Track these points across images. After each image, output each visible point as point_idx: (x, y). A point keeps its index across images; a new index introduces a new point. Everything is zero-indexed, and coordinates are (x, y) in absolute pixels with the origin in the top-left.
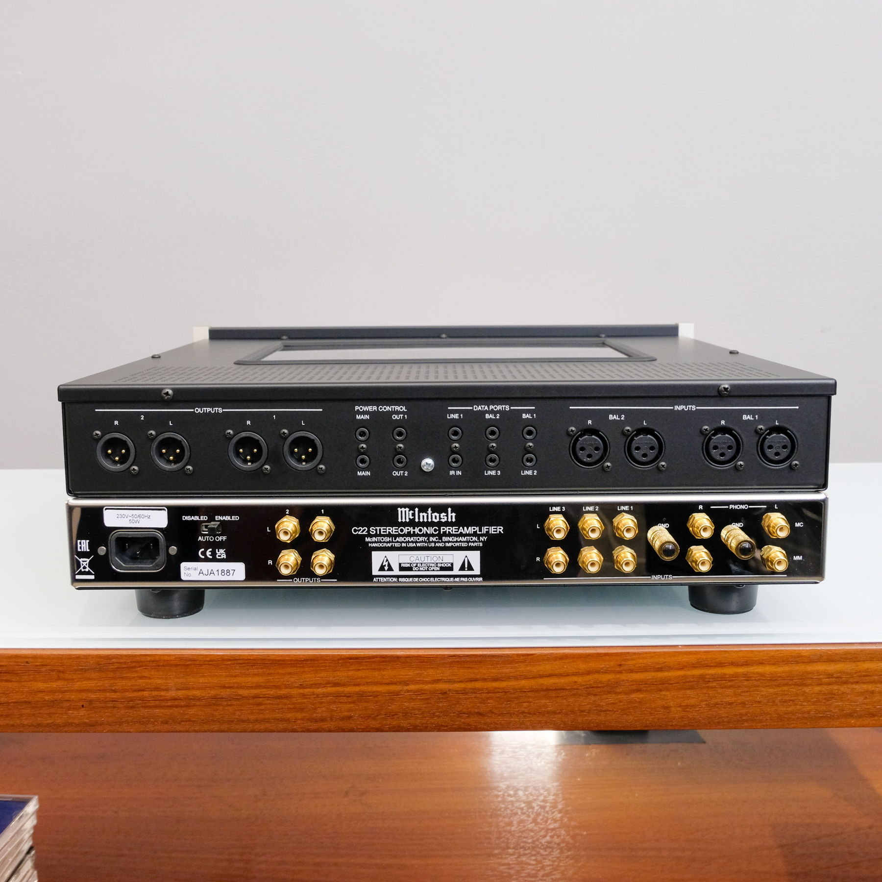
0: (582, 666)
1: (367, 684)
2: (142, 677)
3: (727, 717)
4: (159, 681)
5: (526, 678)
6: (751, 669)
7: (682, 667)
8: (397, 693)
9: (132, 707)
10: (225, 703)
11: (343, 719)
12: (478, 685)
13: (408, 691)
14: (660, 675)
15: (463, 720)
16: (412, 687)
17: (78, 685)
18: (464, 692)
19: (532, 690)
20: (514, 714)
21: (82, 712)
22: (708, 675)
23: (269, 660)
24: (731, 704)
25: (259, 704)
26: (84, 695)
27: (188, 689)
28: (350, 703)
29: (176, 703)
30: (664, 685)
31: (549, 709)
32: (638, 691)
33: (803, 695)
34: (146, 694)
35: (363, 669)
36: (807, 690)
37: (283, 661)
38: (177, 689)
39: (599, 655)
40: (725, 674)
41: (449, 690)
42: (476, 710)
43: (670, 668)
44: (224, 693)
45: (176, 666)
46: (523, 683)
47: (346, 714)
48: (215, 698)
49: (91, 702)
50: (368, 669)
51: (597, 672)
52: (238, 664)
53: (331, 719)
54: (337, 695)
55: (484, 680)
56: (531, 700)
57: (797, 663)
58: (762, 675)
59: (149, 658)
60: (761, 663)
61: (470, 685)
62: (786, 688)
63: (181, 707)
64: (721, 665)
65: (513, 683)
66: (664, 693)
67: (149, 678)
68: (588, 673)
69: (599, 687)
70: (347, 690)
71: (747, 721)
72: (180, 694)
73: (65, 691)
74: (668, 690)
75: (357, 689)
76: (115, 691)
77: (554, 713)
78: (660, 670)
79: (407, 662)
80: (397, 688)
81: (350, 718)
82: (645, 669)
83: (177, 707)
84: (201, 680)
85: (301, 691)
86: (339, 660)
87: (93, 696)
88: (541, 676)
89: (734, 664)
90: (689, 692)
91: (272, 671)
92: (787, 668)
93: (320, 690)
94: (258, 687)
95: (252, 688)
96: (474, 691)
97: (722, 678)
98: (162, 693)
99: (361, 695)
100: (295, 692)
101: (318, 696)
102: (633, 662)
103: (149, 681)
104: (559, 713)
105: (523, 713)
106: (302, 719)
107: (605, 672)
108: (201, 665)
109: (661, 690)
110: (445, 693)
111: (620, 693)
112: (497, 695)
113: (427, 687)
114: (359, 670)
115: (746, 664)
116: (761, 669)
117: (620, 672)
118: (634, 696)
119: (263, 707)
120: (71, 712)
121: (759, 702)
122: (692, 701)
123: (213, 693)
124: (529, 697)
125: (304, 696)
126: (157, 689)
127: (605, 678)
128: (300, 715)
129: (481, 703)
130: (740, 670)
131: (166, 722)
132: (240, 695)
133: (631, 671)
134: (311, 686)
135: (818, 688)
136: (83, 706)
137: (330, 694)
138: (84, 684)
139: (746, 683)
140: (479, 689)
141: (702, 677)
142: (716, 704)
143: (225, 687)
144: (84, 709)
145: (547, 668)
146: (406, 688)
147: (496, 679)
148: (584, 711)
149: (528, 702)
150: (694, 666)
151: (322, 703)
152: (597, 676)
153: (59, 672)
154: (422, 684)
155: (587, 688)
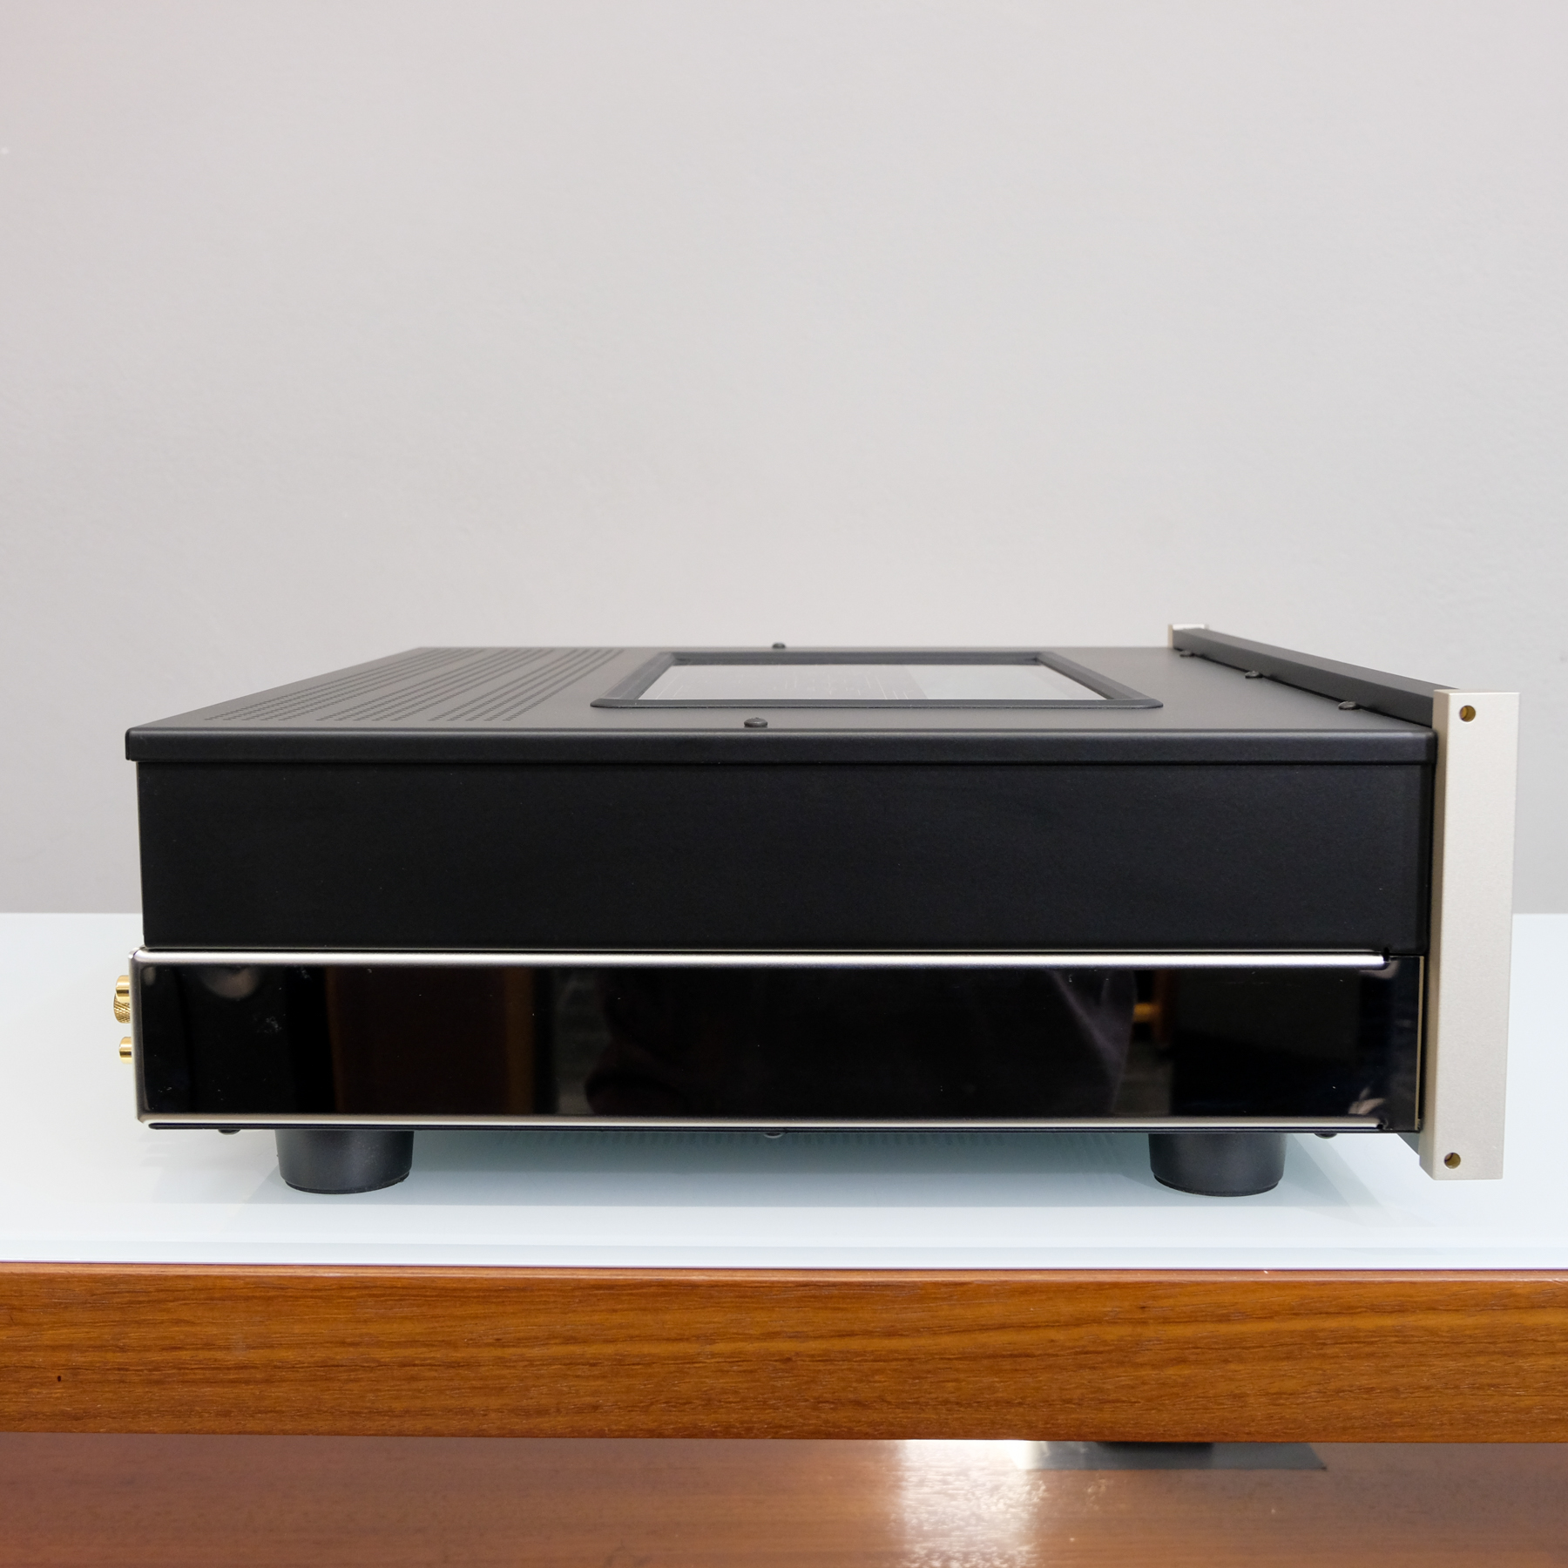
0: (1066, 1309)
1: (631, 1338)
2: (178, 1322)
3: (1362, 1417)
4: (214, 1330)
5: (952, 1331)
6: (1410, 1320)
7: (1271, 1314)
8: (690, 1360)
9: (158, 1382)
10: (344, 1376)
11: (580, 1410)
12: (855, 1344)
13: (713, 1355)
14: (1224, 1329)
15: (823, 1416)
16: (720, 1347)
17: (48, 1336)
18: (826, 1358)
19: (963, 1357)
20: (927, 1404)
21: (58, 1391)
22: (1323, 1330)
23: (434, 1289)
24: (1370, 1390)
25: (413, 1379)
26: (61, 1357)
27: (271, 1347)
28: (596, 1378)
29: (244, 1375)
30: (1233, 1350)
31: (1000, 1395)
32: (1181, 1361)
33: (1517, 1374)
34: (185, 1355)
35: (622, 1310)
36: (1525, 1364)
37: (463, 1290)
38: (249, 1347)
39: (1100, 1286)
40: (1358, 1330)
41: (797, 1354)
42: (851, 1396)
43: (1246, 1316)
44: (343, 1355)
45: (247, 1299)
46: (948, 1342)
47: (588, 1399)
48: (324, 1365)
49: (75, 1370)
50: (632, 1310)
51: (1098, 1321)
52: (371, 1296)
53: (558, 1411)
54: (572, 1362)
55: (868, 1334)
56: (962, 1376)
57: (1505, 1308)
58: (1432, 1332)
59: (192, 1284)
60: (1432, 1308)
61: (838, 1345)
62: (1481, 1360)
63: (257, 1382)
64: (1349, 1310)
65: (926, 1342)
66: (1232, 1366)
67: (193, 1324)
68: (1078, 1322)
69: (1101, 1352)
70: (591, 1350)
71: (1402, 1425)
72: (255, 1356)
73: (25, 1349)
74: (1241, 1360)
75: (610, 1349)
76: (123, 1349)
77: (1009, 1403)
78: (1225, 1319)
79: (712, 1297)
80: (690, 1348)
81: (596, 1407)
82: (1192, 1318)
83: (247, 1382)
84: (298, 1329)
85: (498, 1352)
86: (574, 1289)
87: (78, 1358)
88: (985, 1328)
89: (1376, 1309)
90: (1285, 1366)
91: (438, 1311)
92: (1484, 1320)
93: (536, 1352)
94: (412, 1343)
95: (399, 1344)
96: (847, 1356)
97: (1352, 1337)
98: (219, 1355)
99: (620, 1362)
100: (486, 1354)
101: (531, 1362)
102: (1171, 1302)
103: (193, 1329)
104: (1020, 1404)
105: (946, 1402)
106: (498, 1410)
107: (1113, 1323)
108: (297, 1298)
109: (1226, 1361)
110: (789, 1360)
111: (1142, 1365)
112: (894, 1365)
113: (750, 1347)
114: (615, 1311)
115: (1401, 1310)
116: (1431, 1320)
117: (1144, 1323)
118: (1171, 1372)
119: (421, 1385)
120: (35, 1390)
121: (1427, 1388)
122: (1290, 1385)
123: (320, 1354)
124: (957, 1370)
125: (501, 1362)
126: (208, 1346)
127: (1113, 1333)
128: (494, 1402)
129: (857, 1381)
130: (1389, 1322)
131: (227, 1414)
132: (374, 1360)
133: (1166, 1321)
134: (518, 1342)
135: (1546, 1362)
136: (59, 1378)
137: (554, 1360)
138: (64, 1334)
139: (1401, 1349)
140: (857, 1354)
141: (1311, 1334)
142: (1339, 1391)
143: (343, 1343)
144: (60, 1385)
145: (995, 1311)
146: (708, 1348)
147: (891, 1333)
148: (1069, 1401)
149: (956, 1380)
150: (1294, 1313)
151: (538, 1377)
152: (1095, 1329)
153: (13, 1308)
154: (742, 1340)
155: (1076, 1353)
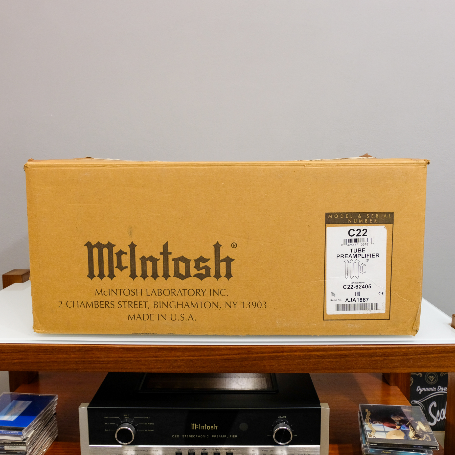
0: (236, 352)
1: (166, 357)
2: (93, 354)
3: (285, 369)
4: (99, 355)
5: (218, 355)
6: (292, 354)
7: (270, 353)
8: (176, 360)
9: (90, 364)
10: (120, 363)
11: (158, 368)
12: (203, 358)
13: (180, 359)
14: (262, 355)
15: (198, 369)
16: (181, 358)
17: (72, 356)
18: (198, 360)
19: (220, 360)
20: (214, 367)
21: (74, 365)
22: (278, 355)
23: (135, 349)
24: (286, 365)
25: (131, 363)
26: (74, 360)
27: (108, 358)
28: (161, 363)
29: (104, 362)
30: (263, 358)
31: (226, 366)
32: (255, 360)
33: (309, 362)
34: (94, 359)
35: (165, 352)
36: (311, 360)
37: (139, 349)
38: (105, 358)
40: (284, 355)
41: (193, 359)
42: (202, 366)
43: (266, 353)
44: (120, 359)
45: (104, 350)
46: (217, 357)
47: (159, 367)
48: (117, 361)
49: (77, 362)
50: (167, 352)
51: (242, 354)
52: (124, 350)
53: (155, 368)
54: (157, 360)
55: (204, 356)
56: (220, 363)
57: (307, 351)
58: (296, 355)
59: (96, 348)
60: (295, 351)
61: (200, 358)
62: (303, 360)
63: (106, 364)
64: (282, 352)
65: (214, 357)
66: (263, 361)
67: (96, 354)
68: (239, 354)
69: (242, 359)
70: (160, 359)
71: (291, 370)
72: (106, 359)
73: (68, 358)
74: (265, 360)
75: (163, 358)
76: (84, 358)
77: (227, 367)
78: (262, 353)
79: (179, 350)
80: (176, 358)
81: (161, 368)
82: (257, 353)
83: (104, 363)
84: (112, 355)
85: (145, 359)
86: (157, 349)
87: (77, 360)
88: (223, 355)
89: (286, 352)
90: (272, 361)
91: (135, 352)
92: (304, 353)
93: (151, 359)
94: (131, 357)
95: (129, 358)
96: (201, 359)
97: (282, 356)
98: (100, 359)
99: (164, 360)
100: (143, 359)
101: (150, 360)
102: (253, 351)
103: (96, 355)
104: (229, 367)
105: (217, 367)
106: (145, 368)
107: (244, 354)
108: (112, 350)
109: (262, 360)
110: (192, 360)
111: (249, 361)
112: (209, 361)
113: (186, 358)
114: (163, 352)
115: (291, 352)
116: (295, 354)
117: (249, 354)
118: (254, 362)
119: (132, 364)
120: (70, 365)
121: (295, 364)
122: (273, 364)
123: (116, 359)
124: (219, 362)
125: (145, 360)
126: (98, 358)
127: (244, 356)
128: (144, 367)
129: (203, 364)
130: (289, 354)
131: (101, 369)
132: (125, 360)
133: (253, 354)
134: (148, 357)
135: (314, 360)
136: (74, 363)
137: (154, 360)
138: (74, 356)
139: (290, 358)
140: (203, 359)
141: (276, 356)
142: (281, 365)
143: (120, 357)
144: (74, 364)
145: (225, 352)
146: (179, 358)
147: (208, 356)
148: (237, 367)
149: (219, 363)
150: (273, 352)
151: (152, 363)
152: (241, 355)
153: (67, 352)
154: (184, 357)
155: (238, 359)
